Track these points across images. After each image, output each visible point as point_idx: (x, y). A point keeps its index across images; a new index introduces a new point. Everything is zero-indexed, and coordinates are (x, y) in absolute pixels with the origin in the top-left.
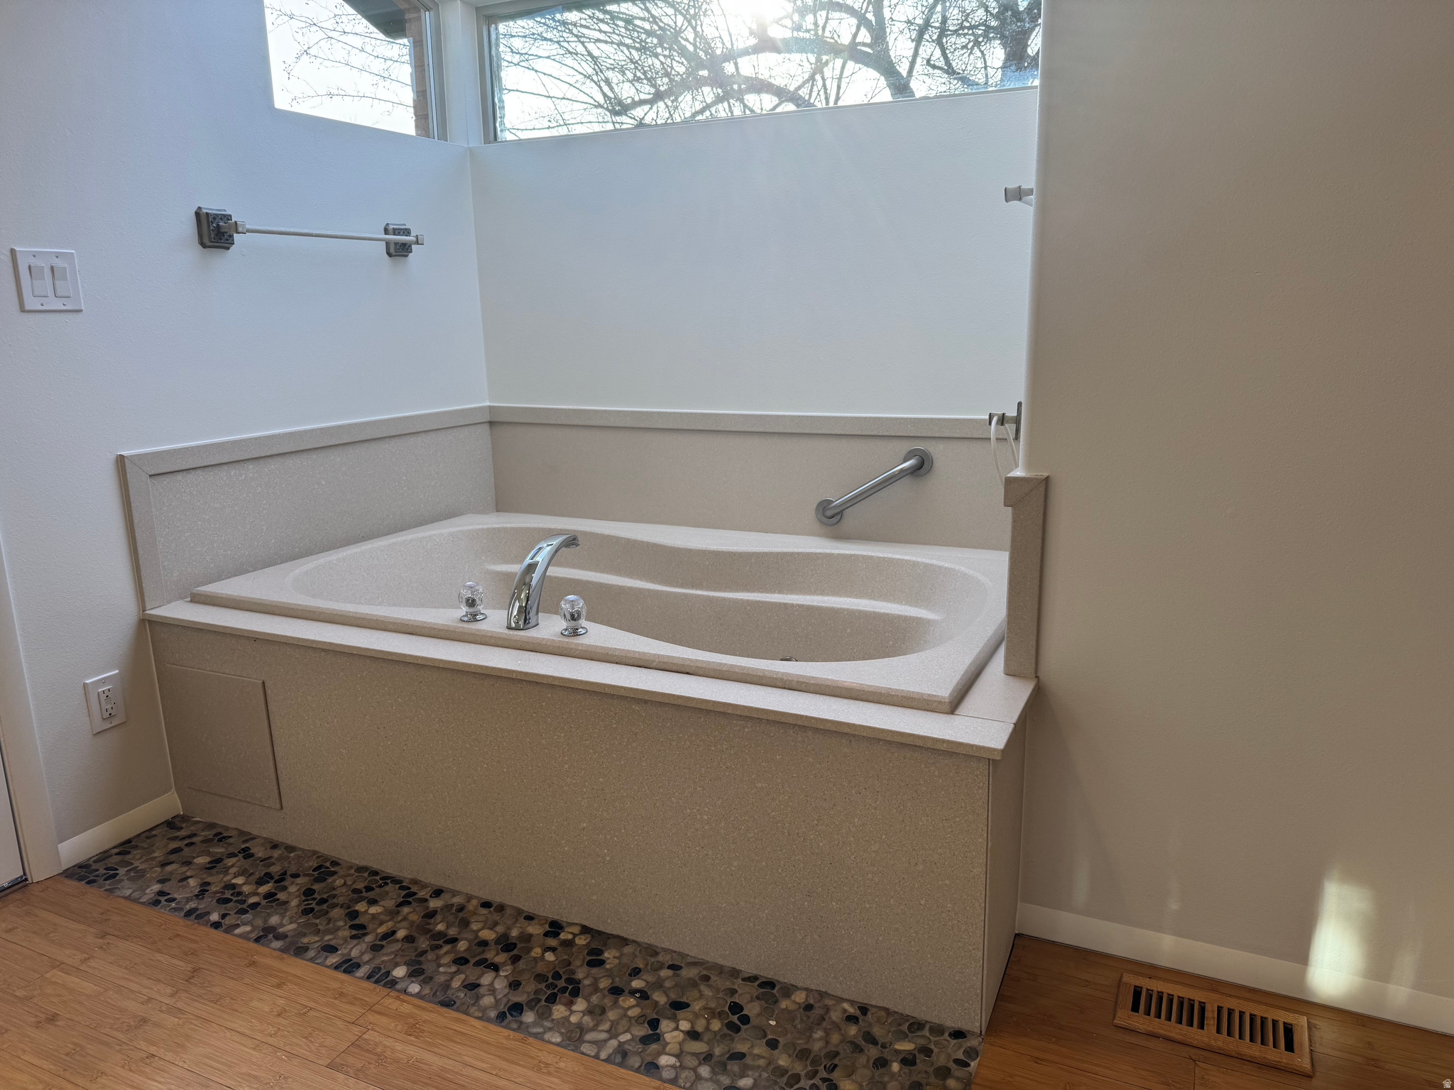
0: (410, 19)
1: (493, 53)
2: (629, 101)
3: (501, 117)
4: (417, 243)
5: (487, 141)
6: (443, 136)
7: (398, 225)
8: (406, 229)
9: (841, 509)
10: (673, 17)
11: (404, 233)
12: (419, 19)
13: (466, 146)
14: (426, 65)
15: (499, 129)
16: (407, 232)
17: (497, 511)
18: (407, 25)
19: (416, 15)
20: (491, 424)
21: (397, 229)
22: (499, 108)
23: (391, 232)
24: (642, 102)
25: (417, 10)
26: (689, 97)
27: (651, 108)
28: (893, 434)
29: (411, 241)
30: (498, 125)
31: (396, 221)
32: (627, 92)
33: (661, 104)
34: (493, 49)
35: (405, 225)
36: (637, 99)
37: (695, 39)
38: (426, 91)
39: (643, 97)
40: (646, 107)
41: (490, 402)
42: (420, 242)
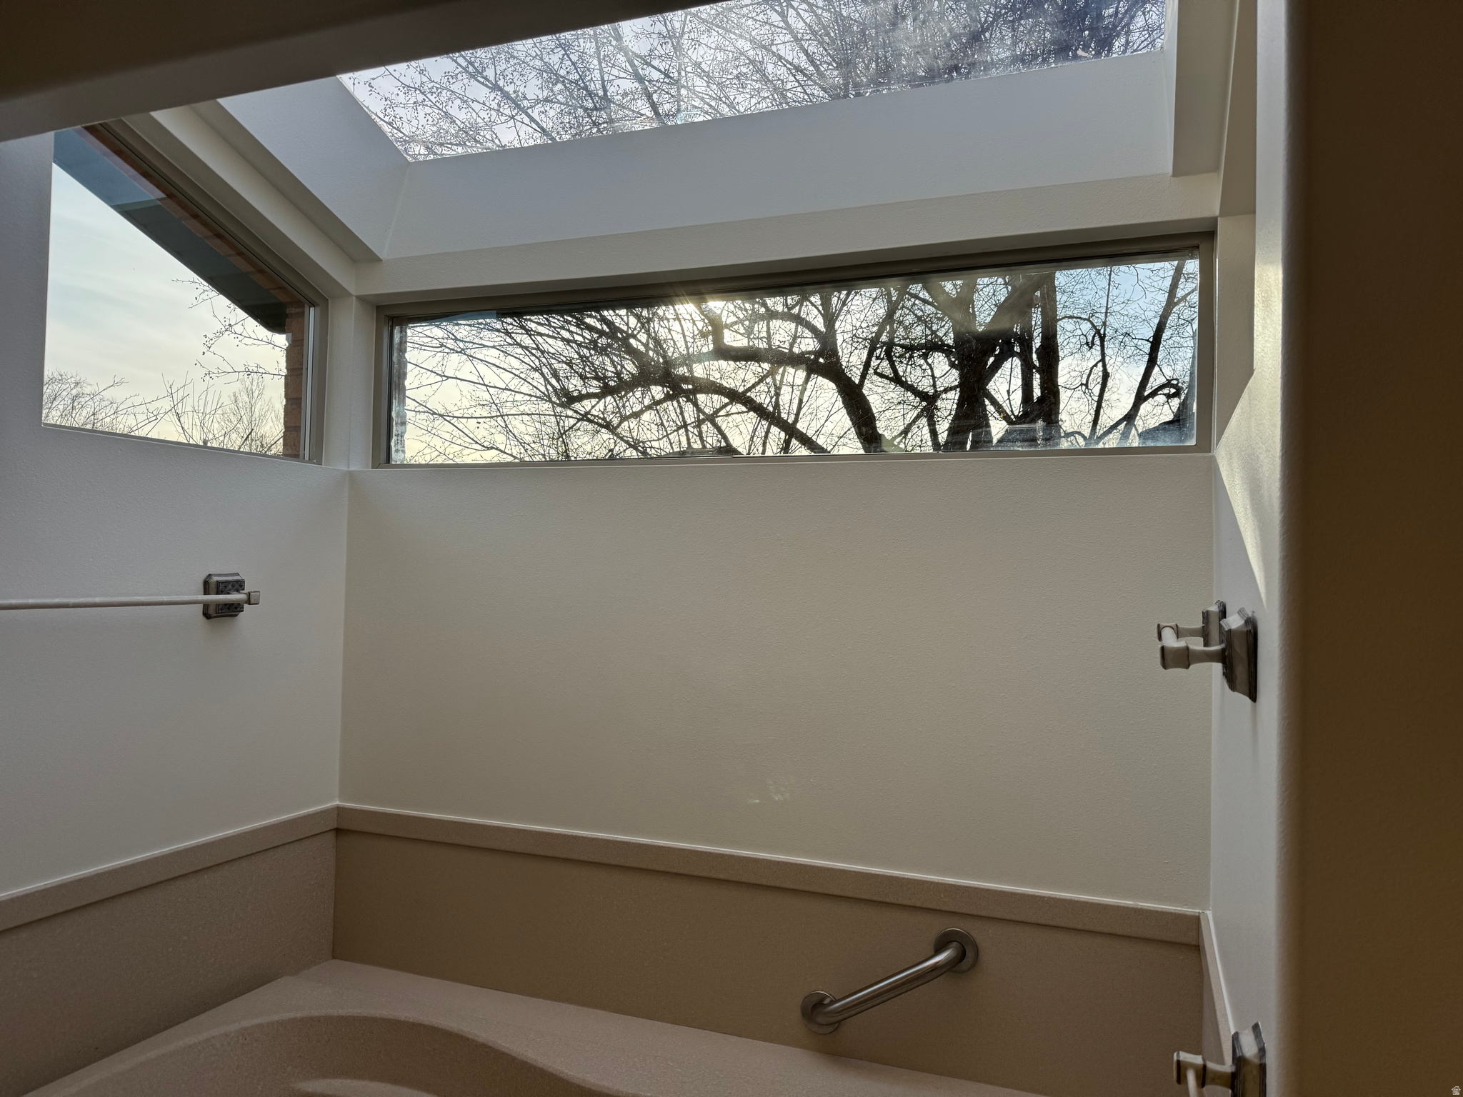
0: (292, 314)
1: (395, 359)
2: (576, 394)
3: (397, 435)
4: (249, 602)
5: (376, 465)
6: (317, 457)
7: (226, 575)
8: (237, 582)
9: (840, 1018)
10: (625, 318)
11: (233, 586)
12: (302, 315)
13: (346, 469)
14: (304, 369)
15: (393, 449)
16: (238, 585)
17: (334, 957)
18: (288, 320)
19: (300, 310)
20: (338, 831)
21: (222, 583)
22: (396, 424)
23: (213, 587)
24: (589, 396)
25: (300, 304)
26: (638, 394)
27: (598, 402)
28: (919, 904)
29: (241, 600)
30: (392, 444)
31: (222, 568)
32: (575, 385)
33: (609, 399)
34: (395, 354)
35: (238, 574)
36: (584, 392)
37: (648, 341)
38: (301, 398)
39: (592, 390)
40: (594, 401)
41: (341, 799)
42: (252, 601)
